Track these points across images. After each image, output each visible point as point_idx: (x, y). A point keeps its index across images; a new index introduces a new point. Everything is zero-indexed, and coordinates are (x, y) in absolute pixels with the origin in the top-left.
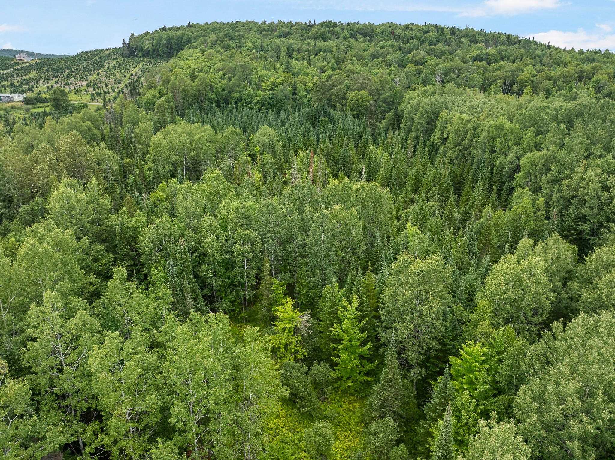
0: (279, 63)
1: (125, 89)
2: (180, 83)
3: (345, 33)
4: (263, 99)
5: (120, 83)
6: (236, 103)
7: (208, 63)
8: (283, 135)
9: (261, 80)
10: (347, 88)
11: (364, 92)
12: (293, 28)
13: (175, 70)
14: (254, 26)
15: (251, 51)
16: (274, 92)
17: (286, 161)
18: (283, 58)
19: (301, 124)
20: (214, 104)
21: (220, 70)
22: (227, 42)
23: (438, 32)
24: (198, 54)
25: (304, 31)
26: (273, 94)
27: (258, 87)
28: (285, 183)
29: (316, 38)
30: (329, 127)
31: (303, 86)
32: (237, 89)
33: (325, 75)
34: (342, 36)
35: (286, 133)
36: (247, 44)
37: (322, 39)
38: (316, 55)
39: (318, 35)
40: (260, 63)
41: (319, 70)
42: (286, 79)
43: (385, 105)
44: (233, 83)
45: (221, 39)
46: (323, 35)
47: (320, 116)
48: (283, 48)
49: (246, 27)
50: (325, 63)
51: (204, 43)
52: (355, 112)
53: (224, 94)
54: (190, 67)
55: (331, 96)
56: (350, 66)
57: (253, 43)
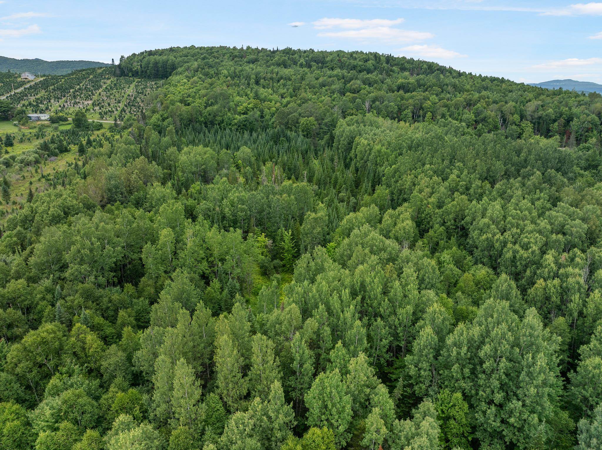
0: (250, 89)
1: (125, 108)
2: (177, 109)
3: (302, 60)
4: (239, 121)
5: (120, 103)
6: (219, 124)
7: (194, 90)
8: (256, 151)
9: (236, 104)
10: (300, 115)
11: (312, 119)
12: (260, 54)
13: (169, 96)
14: (227, 51)
15: (227, 78)
17: (258, 170)
18: (252, 85)
19: (268, 142)
20: (203, 125)
21: (204, 96)
22: (206, 69)
23: (376, 60)
24: (184, 80)
25: (269, 58)
26: (246, 117)
27: (235, 112)
28: (258, 183)
29: (279, 65)
30: (286, 145)
31: (268, 111)
32: (220, 114)
33: (285, 101)
34: (299, 63)
35: (257, 149)
36: (223, 71)
37: (283, 65)
38: (278, 82)
39: (280, 61)
40: (234, 89)
41: (280, 97)
42: (255, 105)
43: (326, 128)
44: (217, 109)
45: (202, 67)
46: (284, 62)
47: (280, 136)
48: (252, 75)
49: (220, 52)
50: (285, 90)
51: (188, 69)
52: (305, 133)
53: (210, 118)
54: (180, 92)
55: (288, 120)
56: (303, 95)
57: (228, 70)
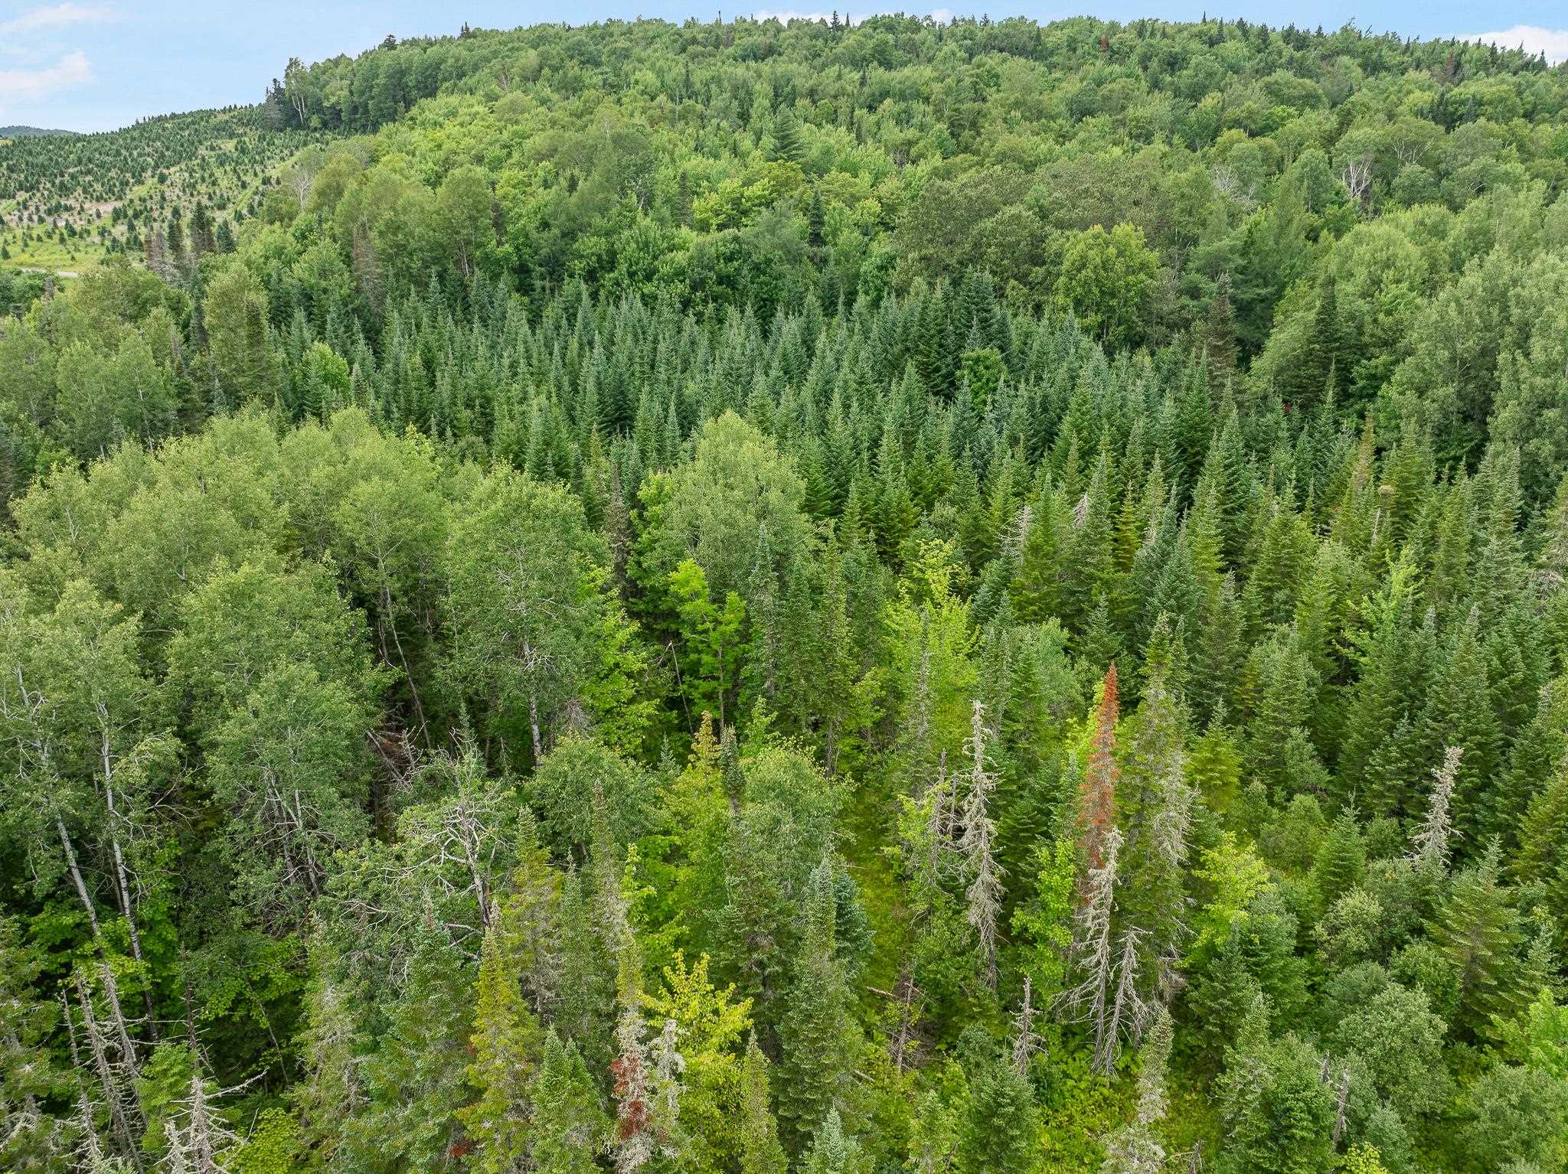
0: (750, 135)
4: (700, 259)
7: (505, 136)
9: (688, 187)
10: (1045, 215)
11: (1130, 232)
12: (783, 35)
14: (661, 30)
15: (653, 99)
16: (742, 233)
18: (761, 117)
20: (507, 282)
21: (540, 157)
22: (573, 69)
24: (476, 108)
25: (820, 43)
26: (736, 239)
27: (680, 215)
29: (861, 63)
31: (846, 213)
32: (598, 221)
36: (638, 75)
37: (882, 63)
38: (871, 109)
39: (867, 51)
40: (682, 133)
41: (893, 156)
42: (781, 186)
44: (582, 197)
45: (555, 62)
46: (882, 52)
47: (961, 335)
48: (758, 87)
49: (638, 33)
50: (913, 133)
51: (503, 76)
53: (546, 241)
54: (439, 147)
57: (660, 73)
